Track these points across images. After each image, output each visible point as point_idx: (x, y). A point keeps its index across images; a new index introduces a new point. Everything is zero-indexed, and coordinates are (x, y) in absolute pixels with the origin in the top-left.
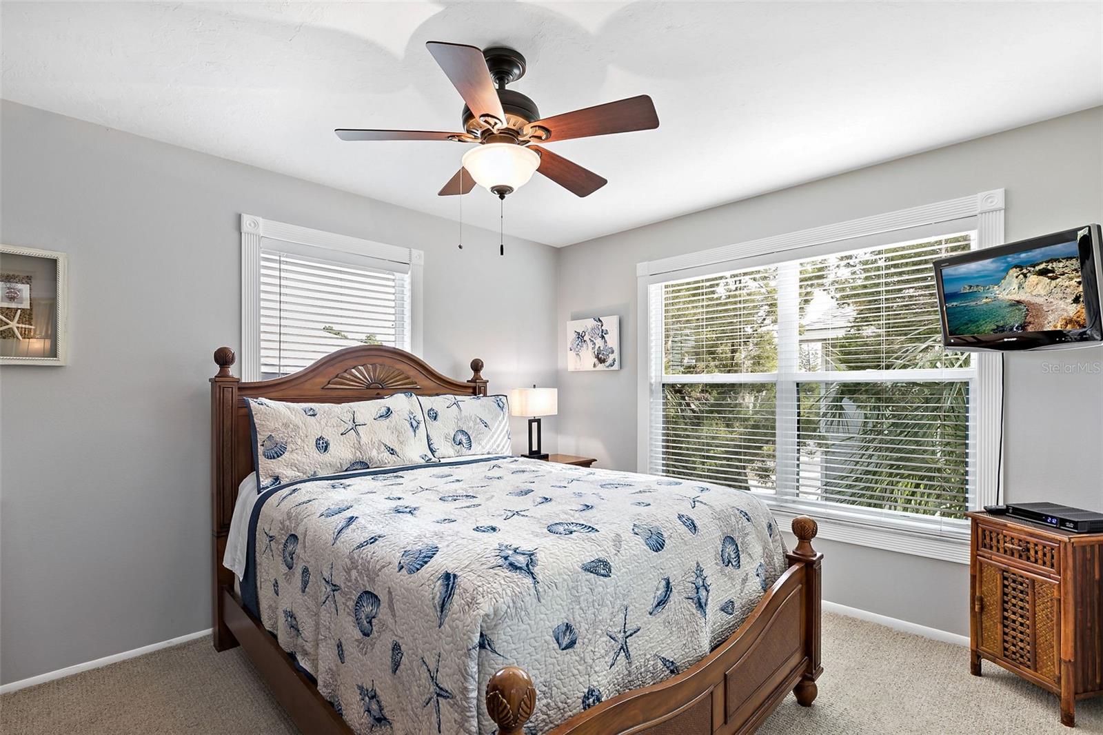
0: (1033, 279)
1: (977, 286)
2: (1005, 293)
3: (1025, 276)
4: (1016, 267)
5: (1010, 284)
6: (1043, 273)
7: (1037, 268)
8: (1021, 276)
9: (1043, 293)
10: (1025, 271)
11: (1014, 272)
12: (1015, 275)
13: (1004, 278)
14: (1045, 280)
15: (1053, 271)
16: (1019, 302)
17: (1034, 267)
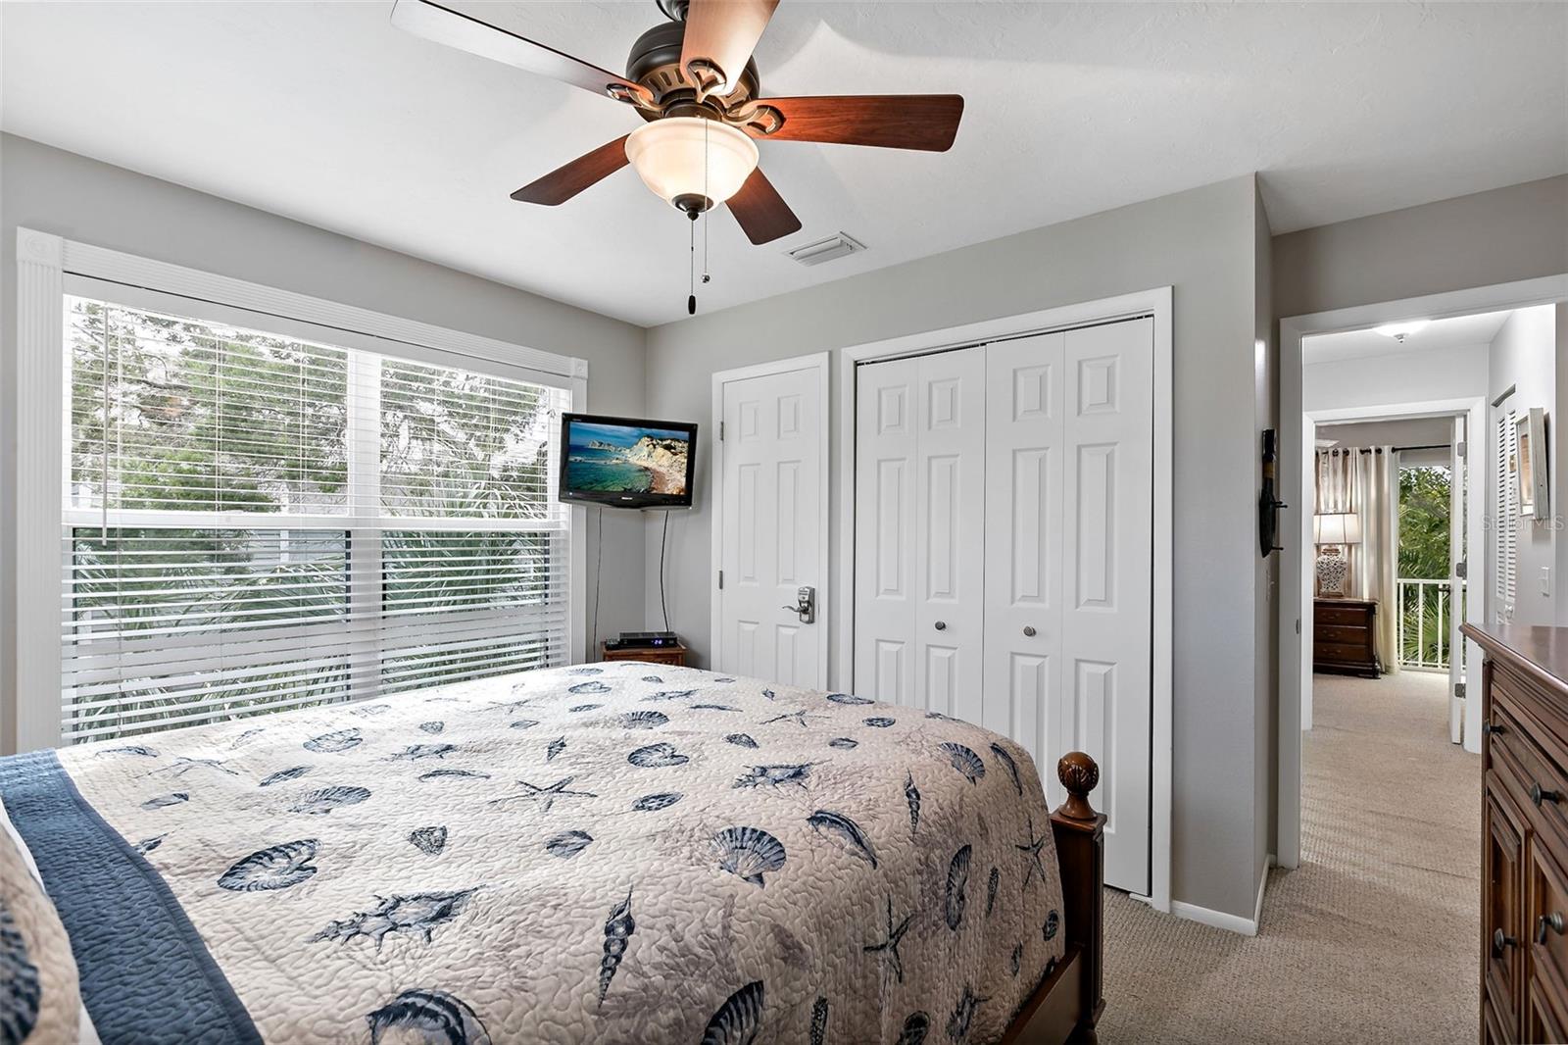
0: (660, 450)
1: (609, 445)
2: (637, 457)
3: (655, 447)
4: (648, 436)
5: (641, 450)
6: (668, 448)
7: (664, 443)
8: (651, 446)
9: (666, 464)
10: (654, 442)
11: (645, 441)
12: (647, 443)
13: (637, 444)
14: (668, 454)
15: (675, 448)
16: (647, 469)
17: (662, 440)
